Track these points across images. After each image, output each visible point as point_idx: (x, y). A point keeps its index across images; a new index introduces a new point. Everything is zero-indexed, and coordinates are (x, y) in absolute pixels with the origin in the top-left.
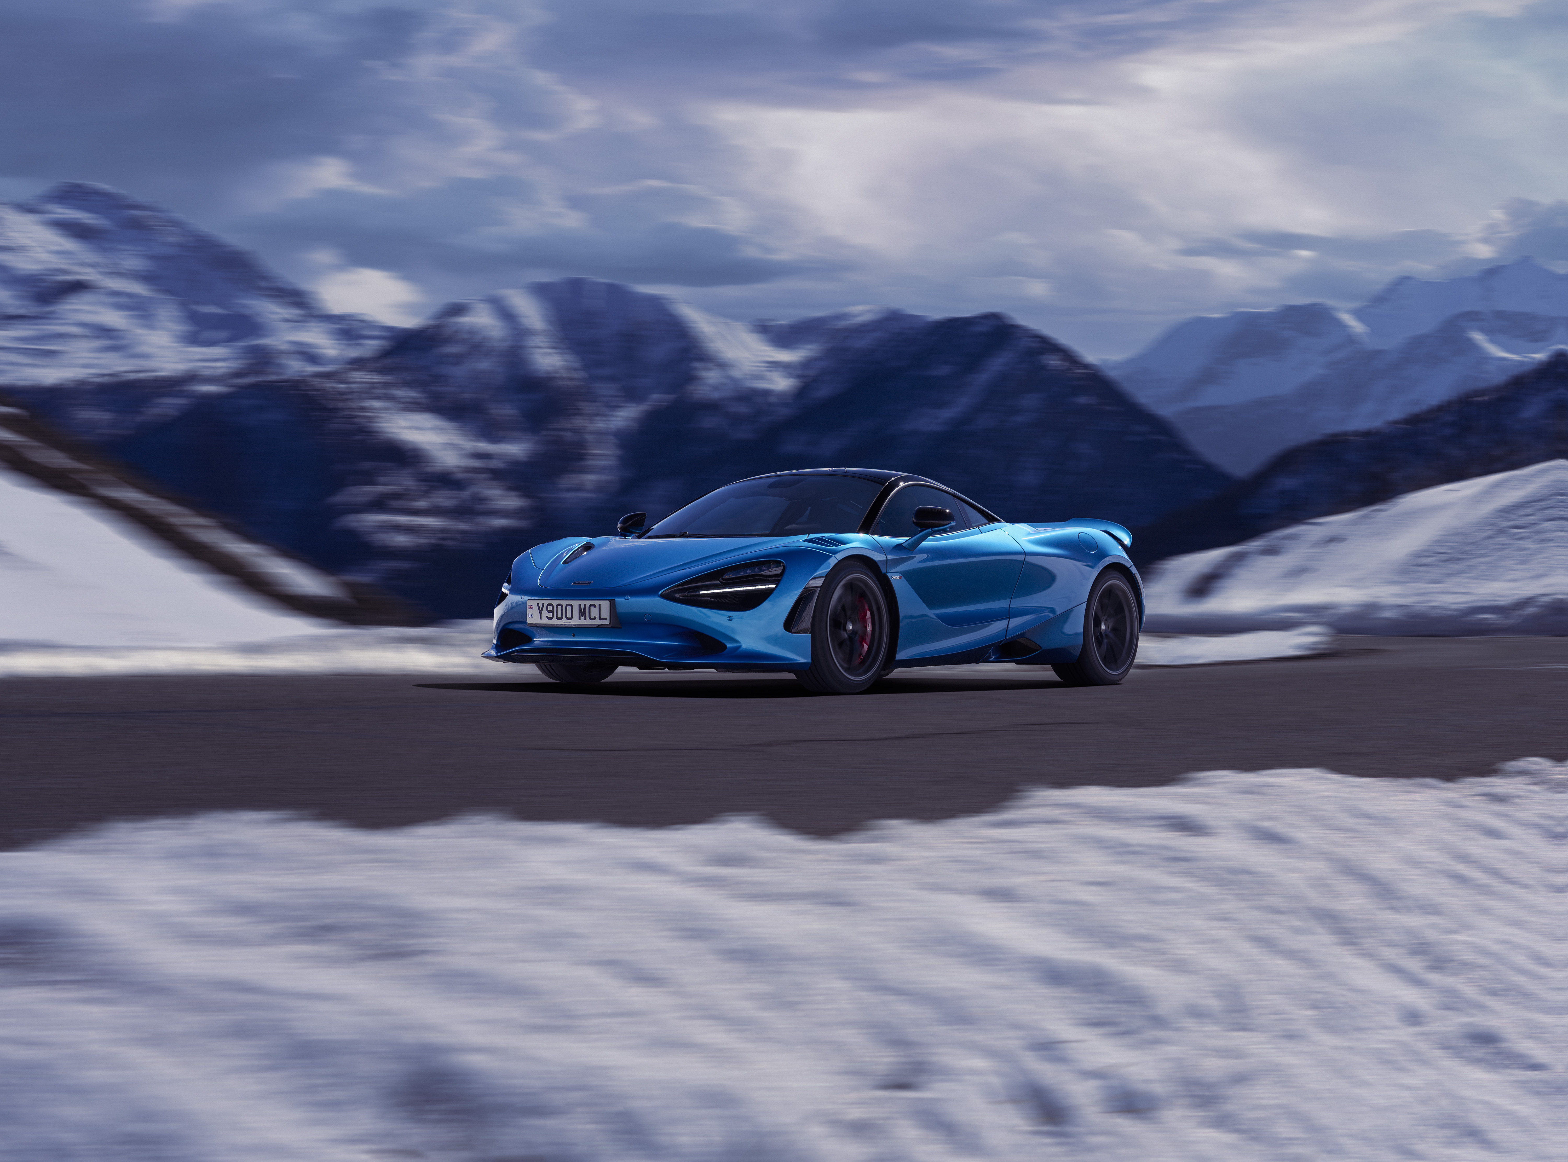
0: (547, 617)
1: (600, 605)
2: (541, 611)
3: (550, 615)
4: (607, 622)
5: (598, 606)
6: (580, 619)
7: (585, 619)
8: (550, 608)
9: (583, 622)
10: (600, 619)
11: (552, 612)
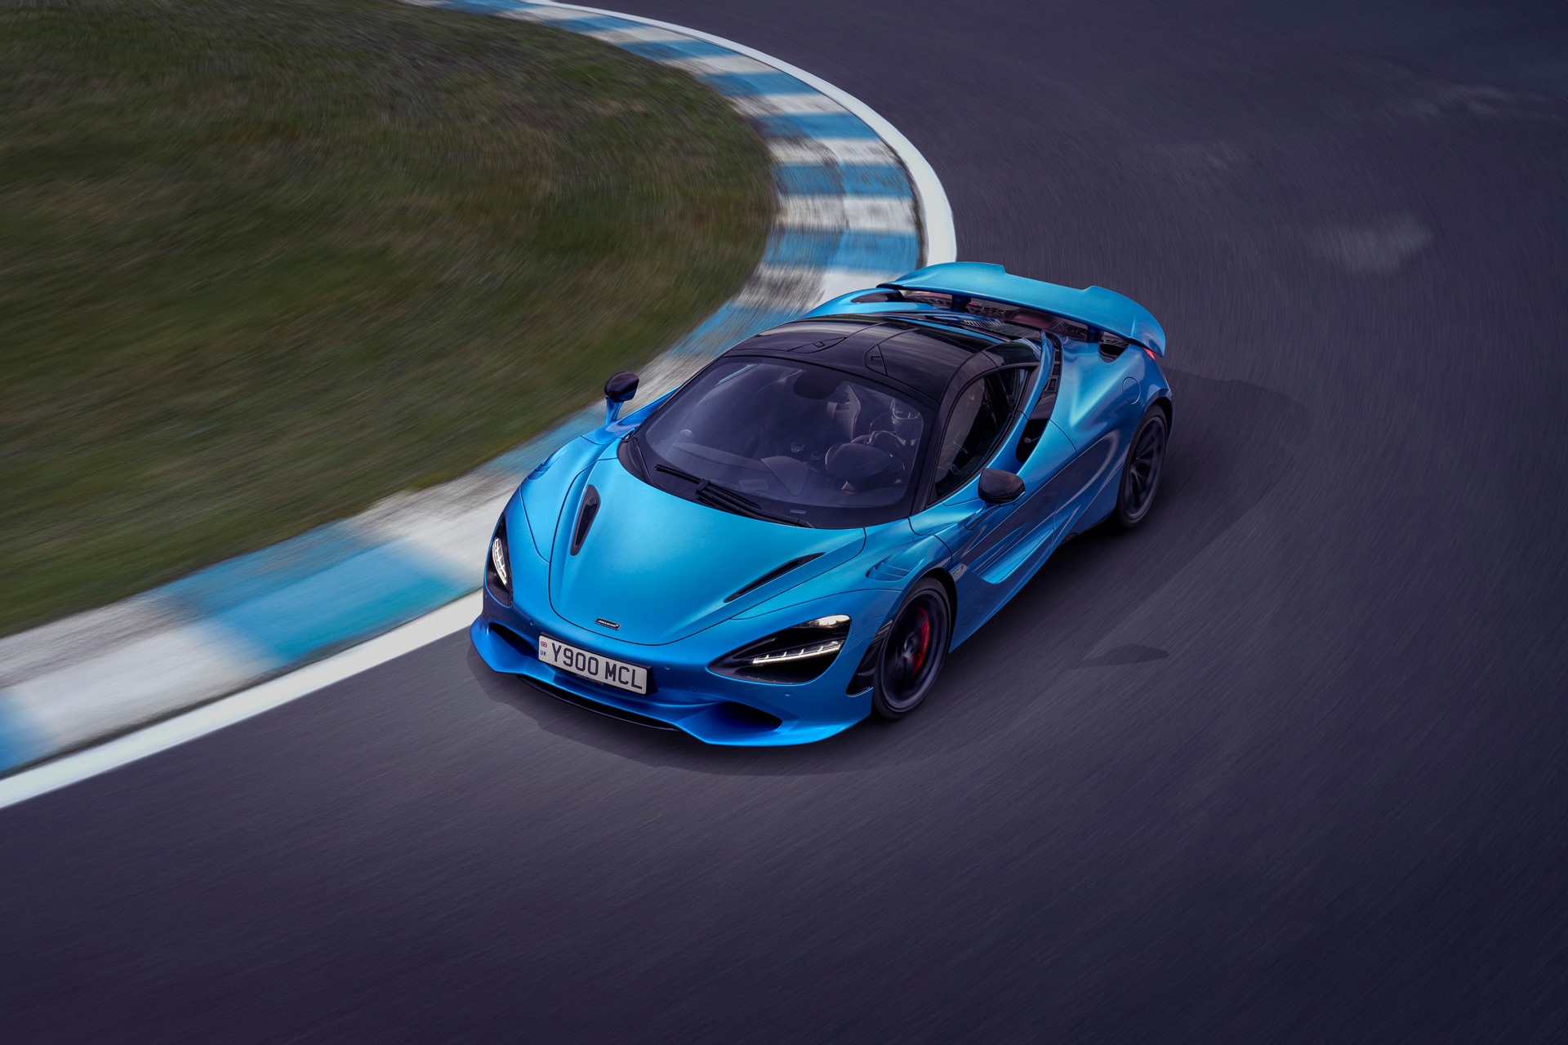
0: (564, 662)
1: (634, 671)
2: (556, 653)
3: (568, 661)
4: (643, 691)
5: (631, 671)
6: (606, 678)
7: (614, 680)
8: (569, 654)
9: (610, 681)
10: (633, 685)
11: (571, 658)
